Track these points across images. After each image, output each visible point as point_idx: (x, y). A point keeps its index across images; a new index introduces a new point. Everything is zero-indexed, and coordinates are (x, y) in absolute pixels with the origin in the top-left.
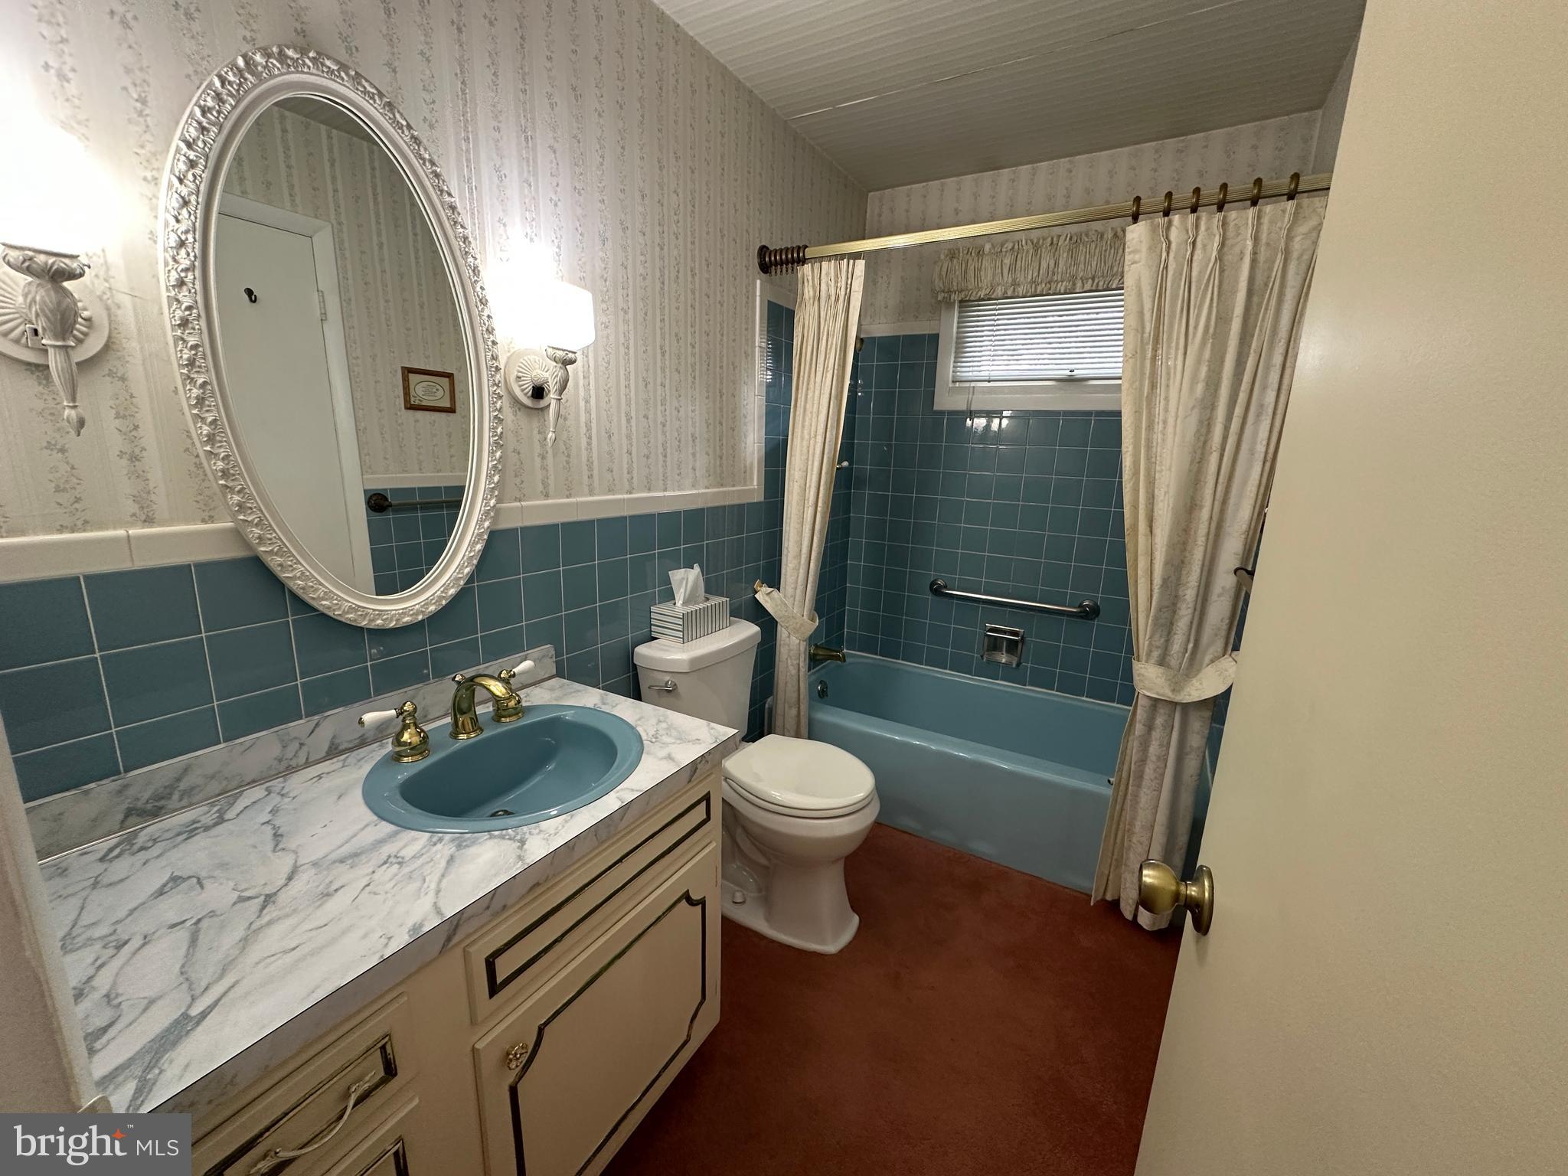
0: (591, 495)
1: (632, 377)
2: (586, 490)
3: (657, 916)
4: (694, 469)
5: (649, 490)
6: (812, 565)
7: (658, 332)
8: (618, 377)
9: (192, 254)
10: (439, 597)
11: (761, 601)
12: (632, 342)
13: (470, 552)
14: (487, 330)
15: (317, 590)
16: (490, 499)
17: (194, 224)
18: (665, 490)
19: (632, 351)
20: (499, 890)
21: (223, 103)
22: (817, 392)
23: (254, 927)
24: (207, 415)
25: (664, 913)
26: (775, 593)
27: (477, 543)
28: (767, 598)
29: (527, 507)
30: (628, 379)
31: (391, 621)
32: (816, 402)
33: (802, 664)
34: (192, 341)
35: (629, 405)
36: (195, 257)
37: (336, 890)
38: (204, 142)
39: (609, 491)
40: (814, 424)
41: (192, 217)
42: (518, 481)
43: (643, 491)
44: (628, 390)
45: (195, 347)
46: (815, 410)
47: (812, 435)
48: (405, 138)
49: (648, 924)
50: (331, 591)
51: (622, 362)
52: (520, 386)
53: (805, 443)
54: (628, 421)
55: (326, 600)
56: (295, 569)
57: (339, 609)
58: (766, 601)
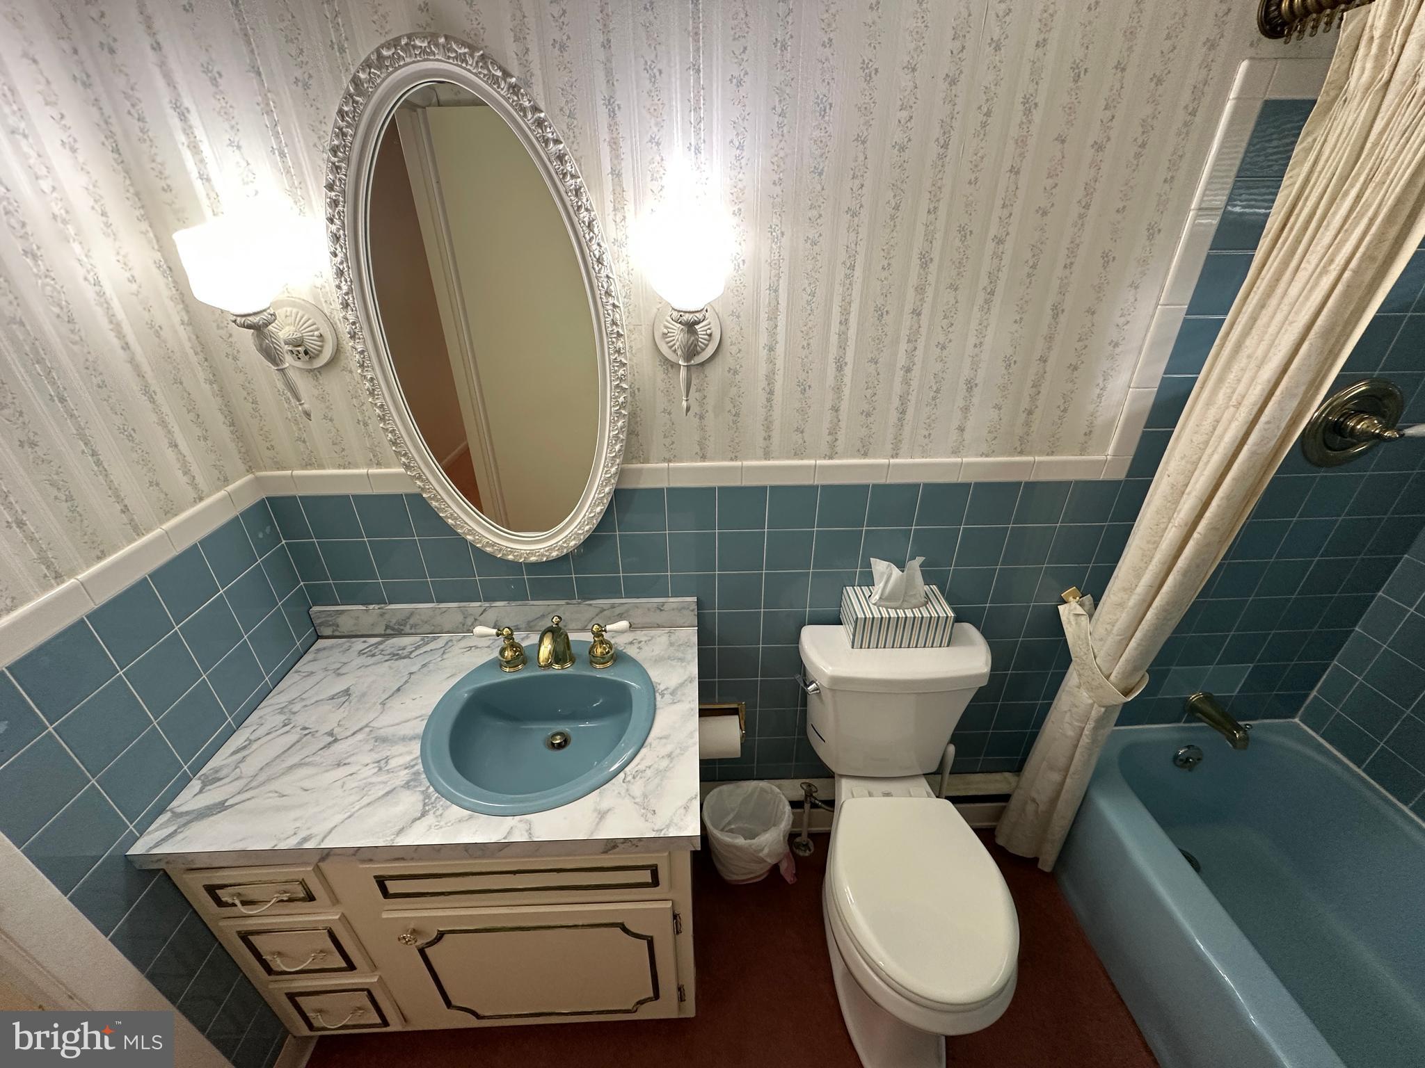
0: (765, 459)
1: (855, 308)
2: (760, 452)
3: (576, 923)
4: (961, 429)
5: (865, 455)
6: (1150, 615)
7: (920, 229)
8: (828, 312)
9: (348, 280)
10: (561, 546)
11: (1064, 618)
12: (860, 260)
13: (590, 513)
14: (606, 292)
15: (462, 527)
16: (611, 467)
17: (346, 254)
18: (896, 456)
19: (858, 273)
20: (362, 849)
21: (346, 136)
22: (1279, 317)
23: (307, 760)
24: (377, 401)
25: (583, 926)
26: (1084, 620)
27: (598, 505)
28: (1072, 618)
29: (676, 469)
30: (845, 312)
31: (521, 558)
32: (1267, 337)
33: (1086, 732)
34: (360, 347)
35: (842, 346)
36: (351, 281)
37: (345, 764)
38: (340, 180)
39: (796, 454)
40: (1245, 380)
41: (344, 250)
42: (668, 441)
43: (853, 456)
44: (843, 328)
45: (362, 352)
46: (1260, 352)
47: (1234, 401)
48: (502, 92)
49: (564, 924)
50: (473, 529)
51: (838, 289)
52: (668, 343)
53: (1212, 412)
54: (840, 369)
55: (470, 535)
56: (446, 511)
57: (480, 542)
58: (1069, 622)
